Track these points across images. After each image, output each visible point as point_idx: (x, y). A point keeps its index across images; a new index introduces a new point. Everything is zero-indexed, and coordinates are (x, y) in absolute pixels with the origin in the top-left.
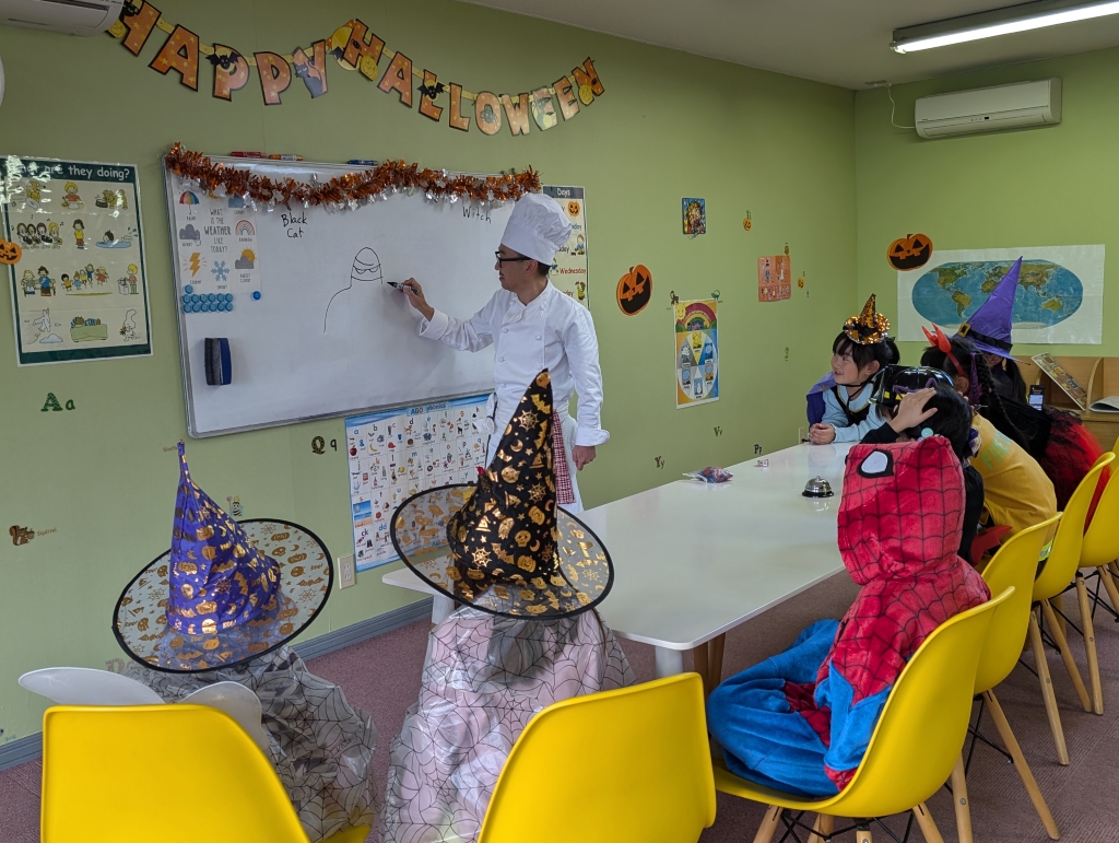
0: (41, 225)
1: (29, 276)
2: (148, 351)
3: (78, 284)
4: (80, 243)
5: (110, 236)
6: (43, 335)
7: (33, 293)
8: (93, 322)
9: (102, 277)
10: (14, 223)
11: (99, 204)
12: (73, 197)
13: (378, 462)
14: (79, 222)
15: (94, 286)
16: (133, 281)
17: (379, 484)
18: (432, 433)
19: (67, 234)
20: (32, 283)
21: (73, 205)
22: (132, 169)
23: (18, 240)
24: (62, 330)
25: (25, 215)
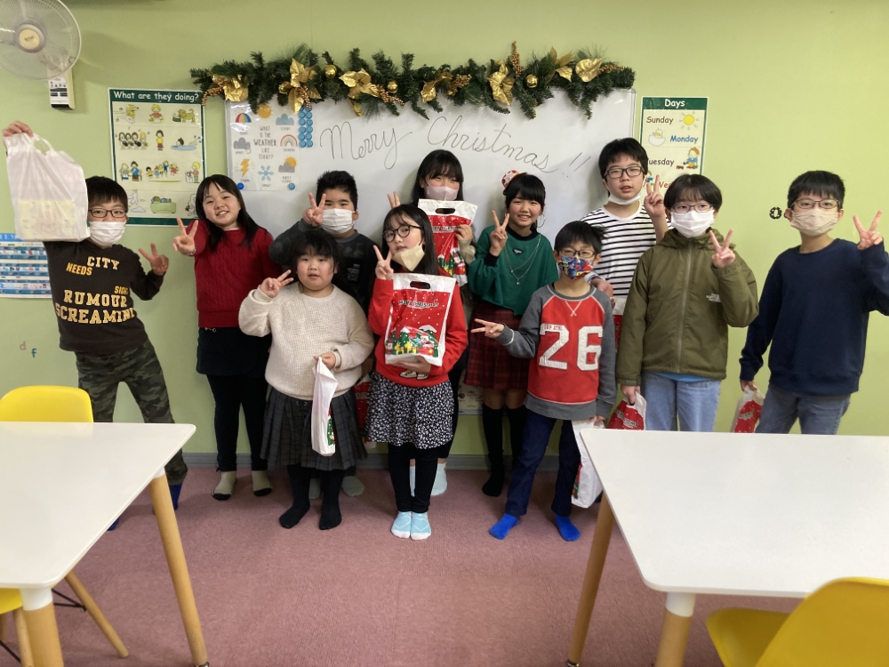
0: (135, 134)
1: (125, 167)
3: (157, 173)
4: (160, 146)
5: (181, 141)
7: (127, 178)
8: (166, 201)
9: (174, 170)
10: (117, 132)
11: (175, 120)
12: (157, 115)
14: (160, 132)
15: (169, 175)
16: (196, 173)
19: (152, 141)
20: (127, 172)
21: (157, 120)
23: (118, 144)
24: (147, 204)
25: (123, 126)
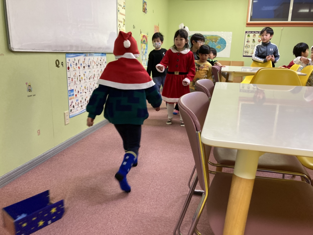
13: (76, 74)
17: (76, 83)
18: (90, 65)
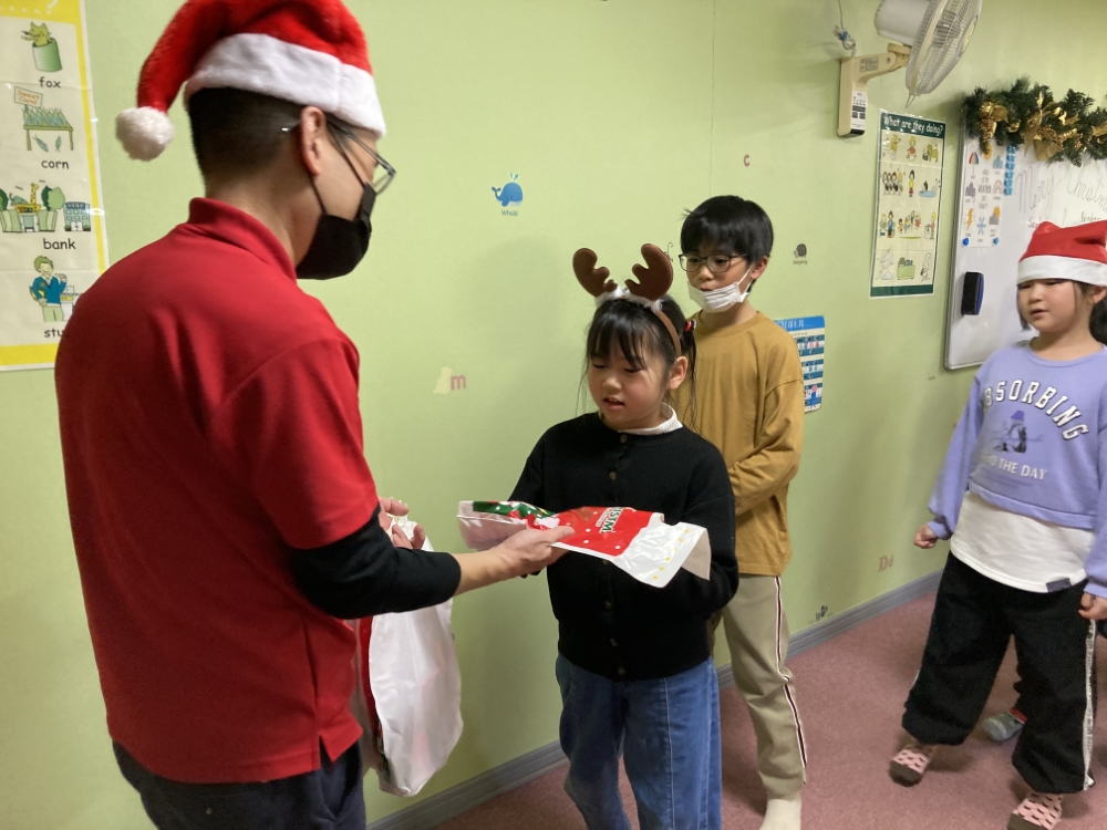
0: (894, 174)
1: (884, 219)
2: (931, 292)
3: (907, 227)
4: (911, 191)
5: (926, 185)
6: (884, 272)
7: (884, 234)
8: (910, 263)
9: (918, 223)
10: (882, 173)
11: (925, 158)
12: (912, 150)
14: (912, 172)
15: (913, 232)
16: (933, 226)
19: (906, 184)
20: (885, 225)
21: (912, 157)
22: (944, 125)
23: (882, 187)
24: (893, 269)
25: (888, 164)
